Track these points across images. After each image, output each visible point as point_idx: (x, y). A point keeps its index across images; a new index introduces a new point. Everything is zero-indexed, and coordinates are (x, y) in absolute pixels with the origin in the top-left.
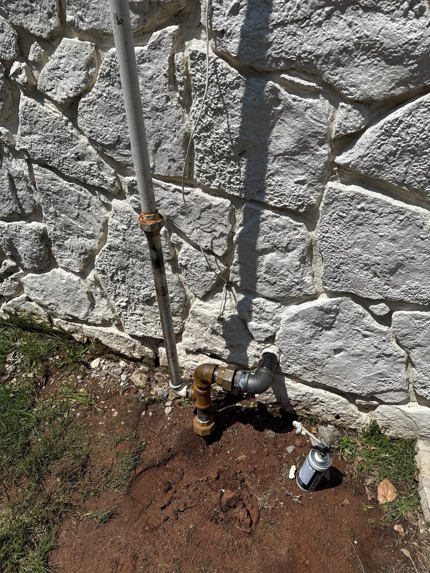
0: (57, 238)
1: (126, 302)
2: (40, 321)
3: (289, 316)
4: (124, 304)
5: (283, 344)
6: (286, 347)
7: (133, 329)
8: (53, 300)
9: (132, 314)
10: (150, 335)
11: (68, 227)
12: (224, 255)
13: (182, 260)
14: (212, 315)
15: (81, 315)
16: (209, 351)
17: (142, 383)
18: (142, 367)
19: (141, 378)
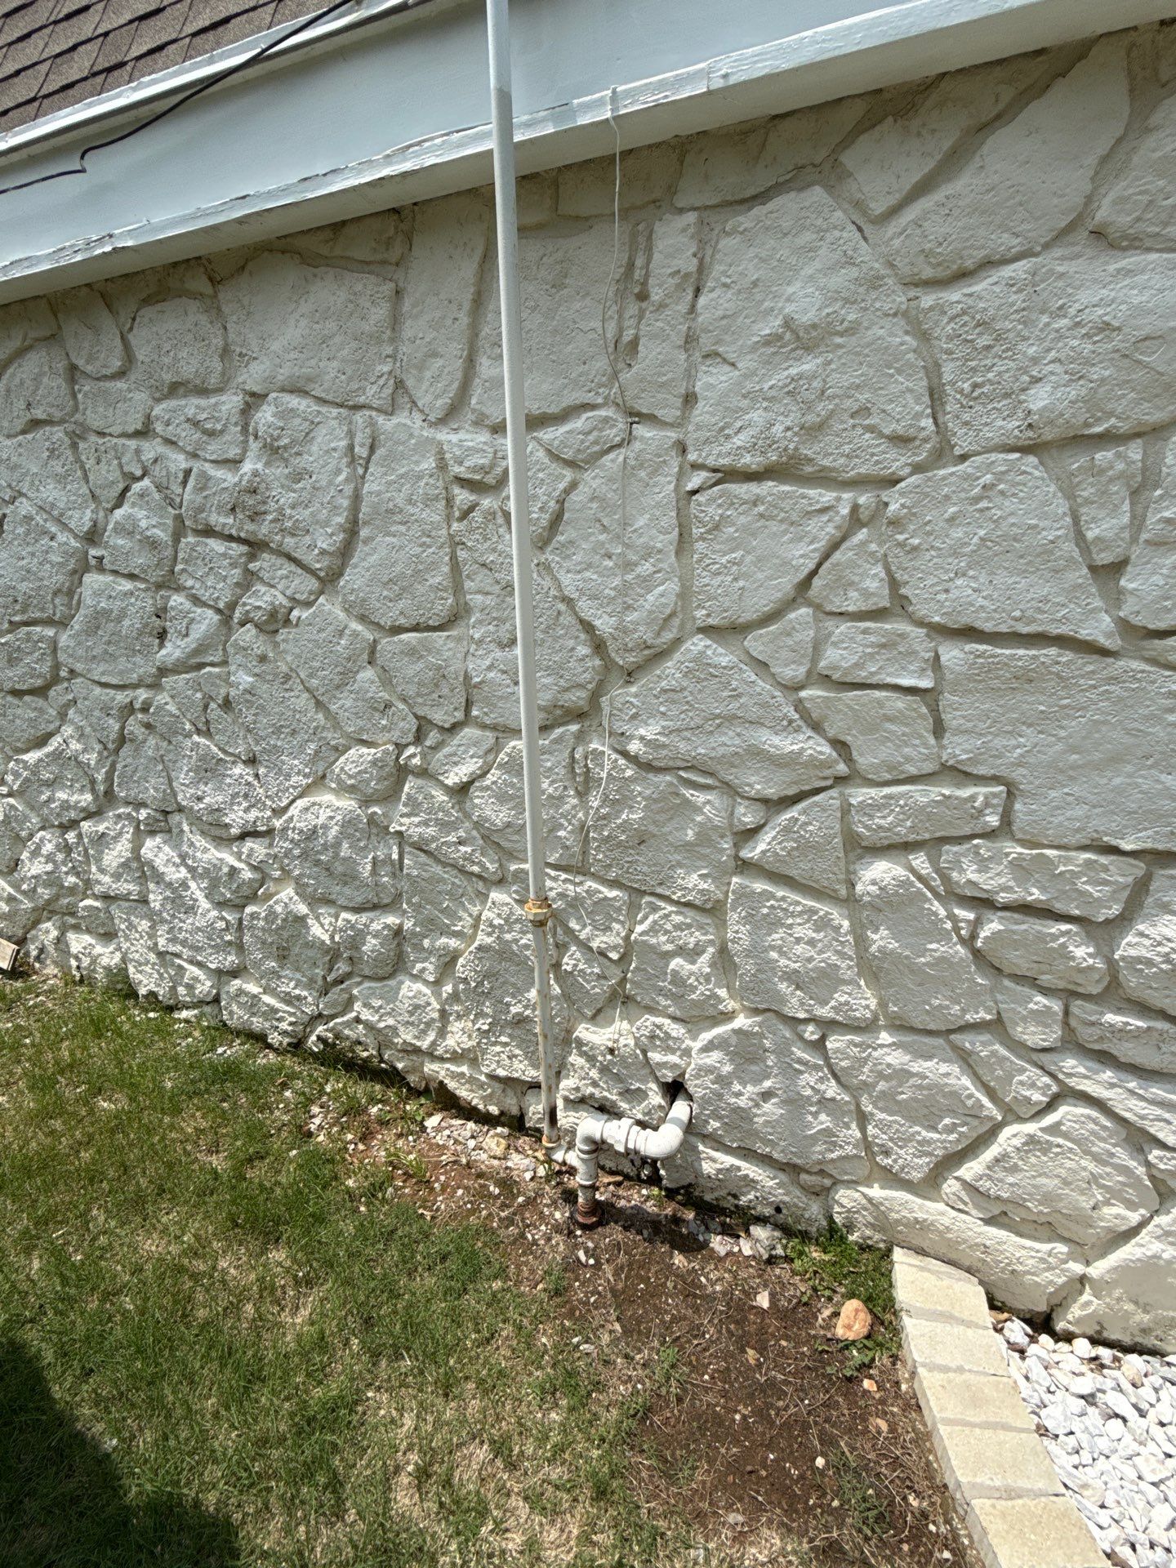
0: (414, 934)
1: (490, 1024)
2: (365, 1054)
3: (704, 1043)
4: (486, 1027)
5: (696, 1086)
6: (699, 1090)
7: (494, 1066)
8: (391, 1022)
9: (495, 1043)
10: (516, 1075)
11: (432, 921)
12: (620, 959)
13: (568, 964)
14: (602, 1042)
15: (424, 1044)
16: (596, 1100)
17: (499, 1152)
18: (499, 1130)
19: (498, 1144)
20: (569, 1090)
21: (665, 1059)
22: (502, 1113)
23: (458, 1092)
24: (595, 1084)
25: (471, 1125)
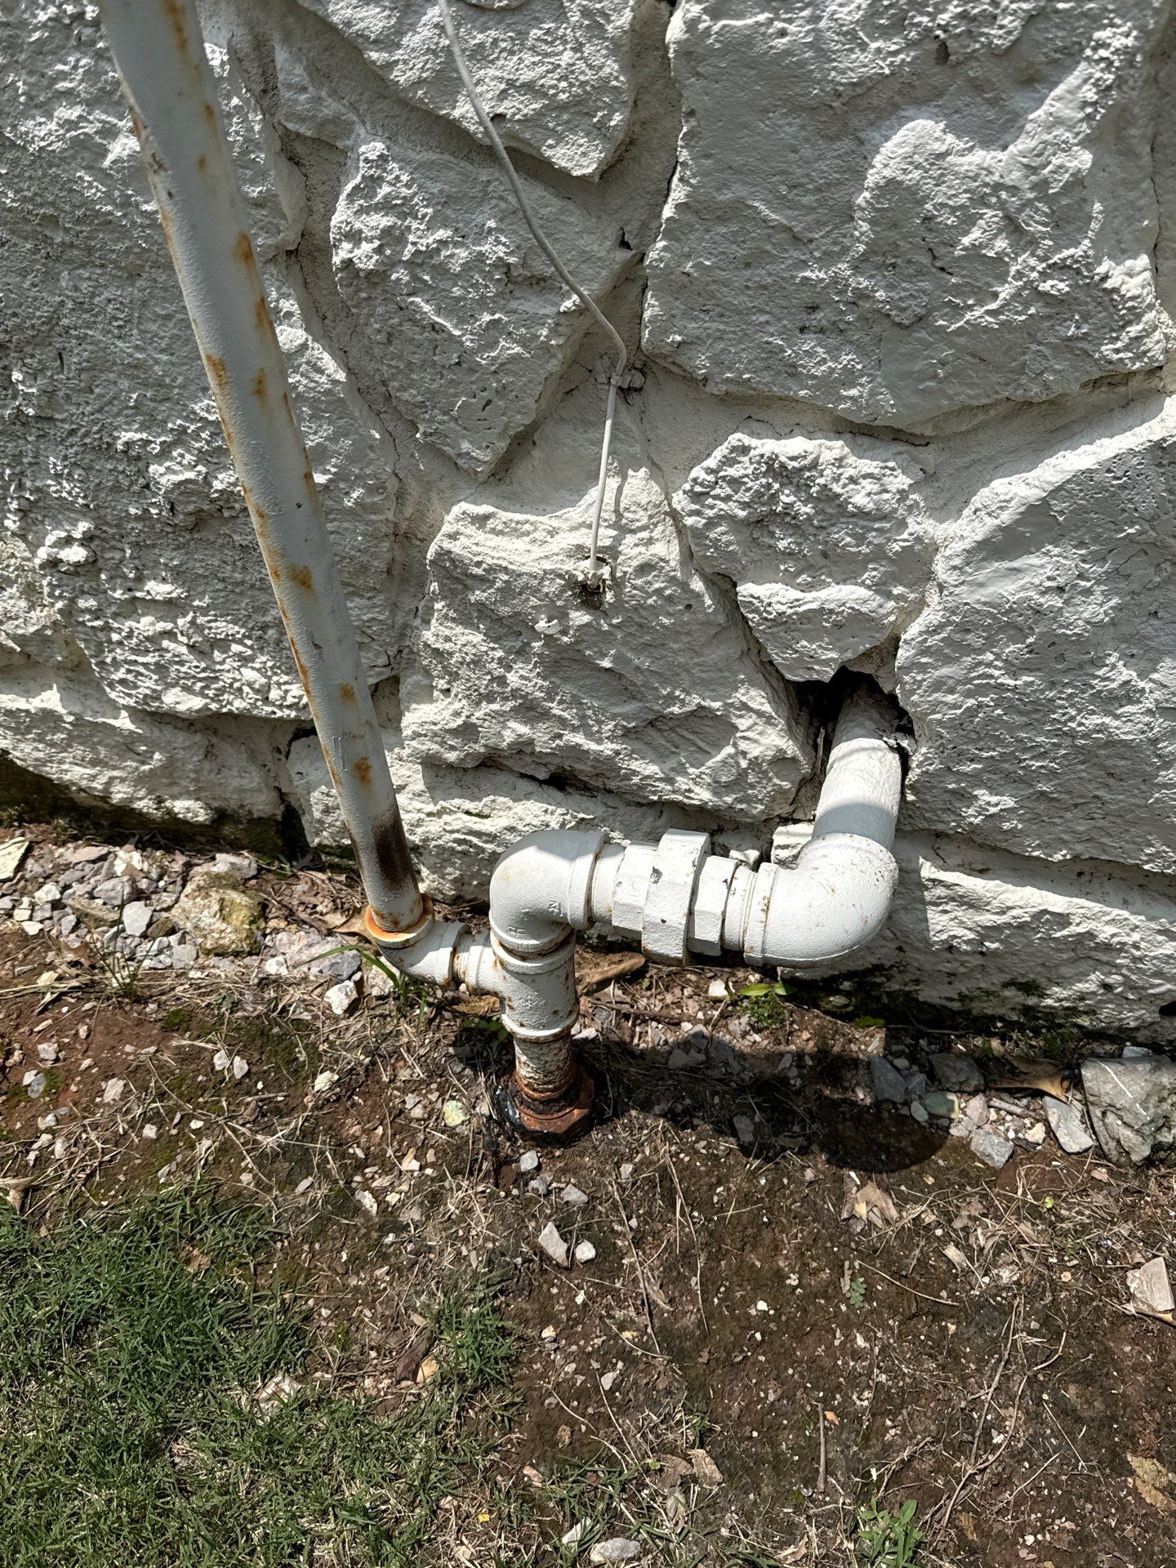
1: (87, 540)
3: (991, 522)
4: (76, 554)
5: (938, 685)
6: (950, 698)
7: (148, 684)
9: (132, 607)
10: (238, 705)
12: (609, 172)
13: (355, 237)
14: (548, 565)
16: (540, 759)
17: (230, 934)
18: (223, 862)
19: (223, 913)
20: (439, 736)
21: (813, 600)
22: (221, 816)
23: (52, 771)
24: (529, 710)
25: (128, 858)
